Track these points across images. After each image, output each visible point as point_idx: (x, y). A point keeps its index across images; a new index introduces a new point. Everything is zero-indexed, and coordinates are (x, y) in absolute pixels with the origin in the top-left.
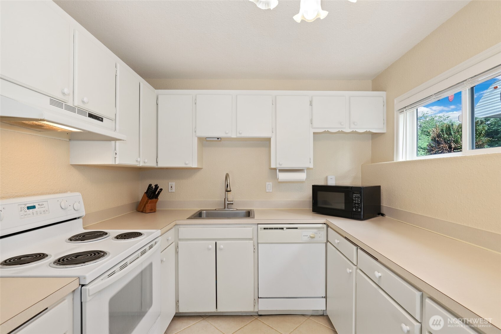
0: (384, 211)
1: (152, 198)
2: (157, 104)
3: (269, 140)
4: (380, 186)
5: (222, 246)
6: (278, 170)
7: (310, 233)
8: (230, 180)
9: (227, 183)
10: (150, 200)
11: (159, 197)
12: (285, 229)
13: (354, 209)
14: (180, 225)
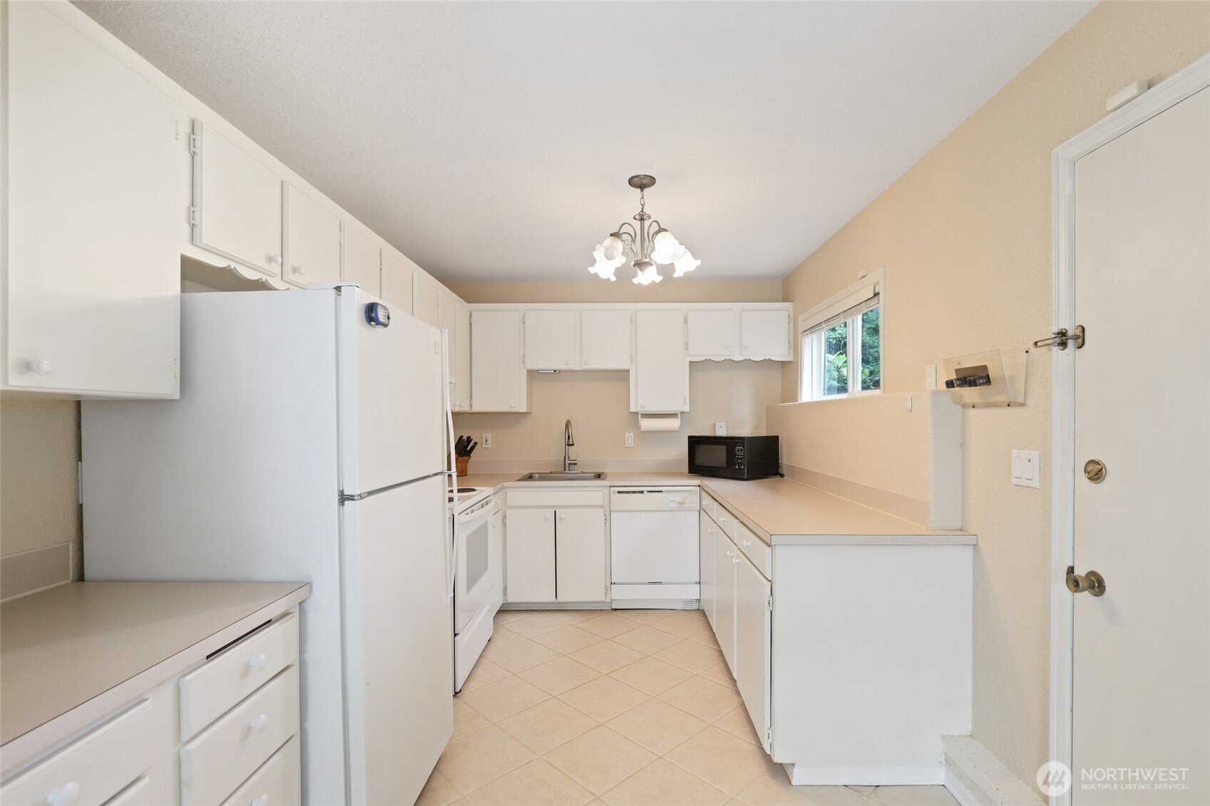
0: (784, 470)
1: (464, 455)
2: (471, 324)
3: (626, 372)
4: (778, 437)
5: (563, 516)
6: (640, 415)
7: (678, 497)
8: (574, 430)
9: (569, 434)
10: (461, 458)
11: (471, 455)
12: (645, 493)
13: (737, 467)
14: (509, 487)
